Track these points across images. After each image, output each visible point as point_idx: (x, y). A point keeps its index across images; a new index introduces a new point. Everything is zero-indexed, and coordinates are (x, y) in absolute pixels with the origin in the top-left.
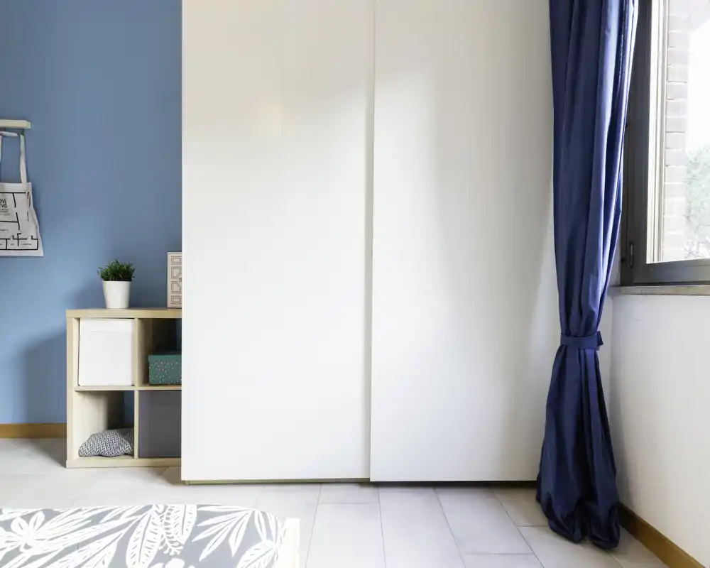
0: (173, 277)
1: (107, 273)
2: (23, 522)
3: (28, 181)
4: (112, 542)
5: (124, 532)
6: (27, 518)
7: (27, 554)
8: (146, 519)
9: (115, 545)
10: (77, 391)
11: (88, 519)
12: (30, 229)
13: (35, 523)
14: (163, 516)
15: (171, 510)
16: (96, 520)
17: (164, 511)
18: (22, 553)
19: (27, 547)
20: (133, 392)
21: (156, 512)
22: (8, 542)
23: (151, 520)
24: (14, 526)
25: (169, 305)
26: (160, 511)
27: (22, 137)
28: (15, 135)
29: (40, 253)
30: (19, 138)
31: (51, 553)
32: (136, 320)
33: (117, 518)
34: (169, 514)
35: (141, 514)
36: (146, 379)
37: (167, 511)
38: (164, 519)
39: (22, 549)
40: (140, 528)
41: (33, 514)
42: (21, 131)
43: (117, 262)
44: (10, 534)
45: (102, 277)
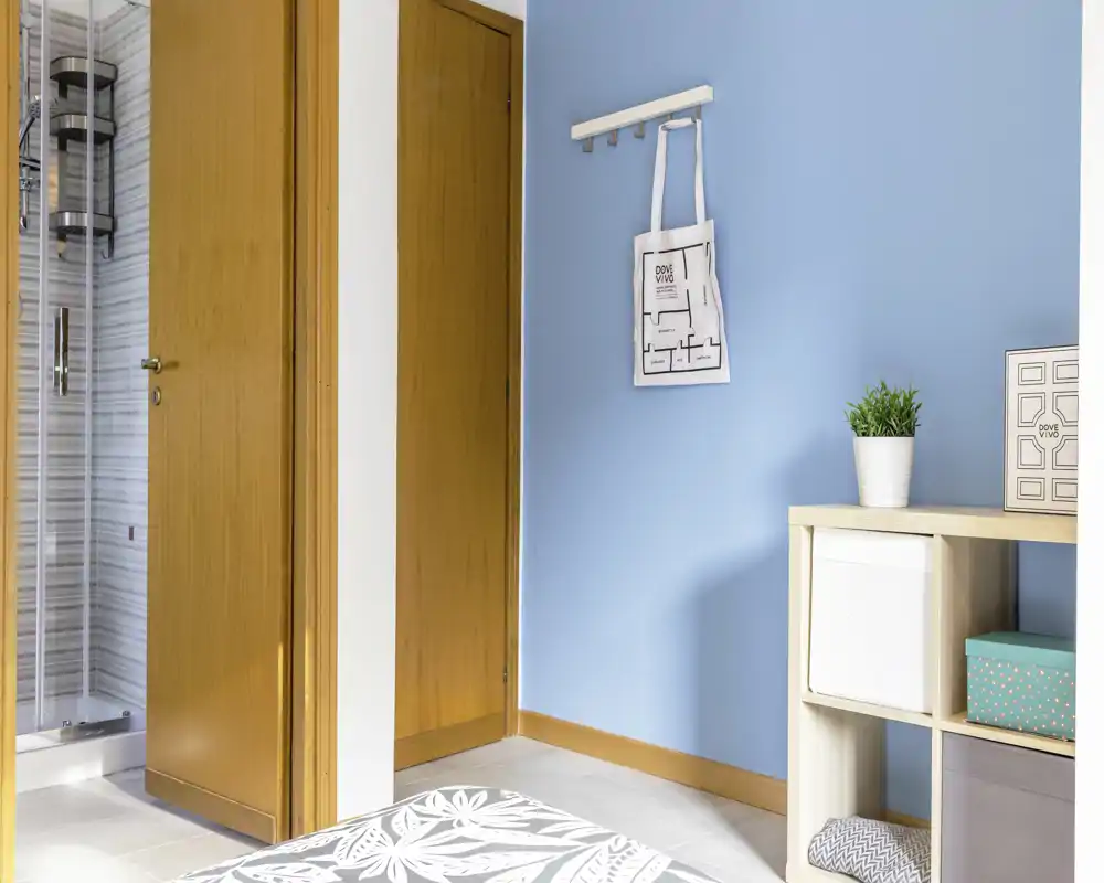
0: (1021, 424)
1: (864, 415)
2: (465, 798)
3: (707, 218)
4: (543, 861)
5: (559, 855)
6: (469, 794)
7: (456, 832)
8: (591, 852)
9: (542, 866)
10: (807, 703)
11: (526, 821)
12: (708, 323)
13: (475, 803)
14: (614, 857)
15: (629, 853)
16: (535, 826)
17: (619, 852)
18: (453, 828)
19: (460, 824)
20: (928, 731)
21: (610, 847)
22: (444, 811)
23: (598, 856)
24: (456, 798)
25: (1012, 501)
26: (615, 850)
27: (699, 123)
28: (687, 122)
29: (723, 376)
30: (693, 127)
31: (478, 841)
32: (938, 540)
33: (559, 835)
34: (623, 858)
35: (589, 842)
36: (959, 703)
37: (624, 853)
38: (614, 860)
39: (454, 824)
40: (580, 859)
41: (477, 791)
42: (695, 111)
43: (884, 387)
44: (449, 804)
45: (855, 427)
